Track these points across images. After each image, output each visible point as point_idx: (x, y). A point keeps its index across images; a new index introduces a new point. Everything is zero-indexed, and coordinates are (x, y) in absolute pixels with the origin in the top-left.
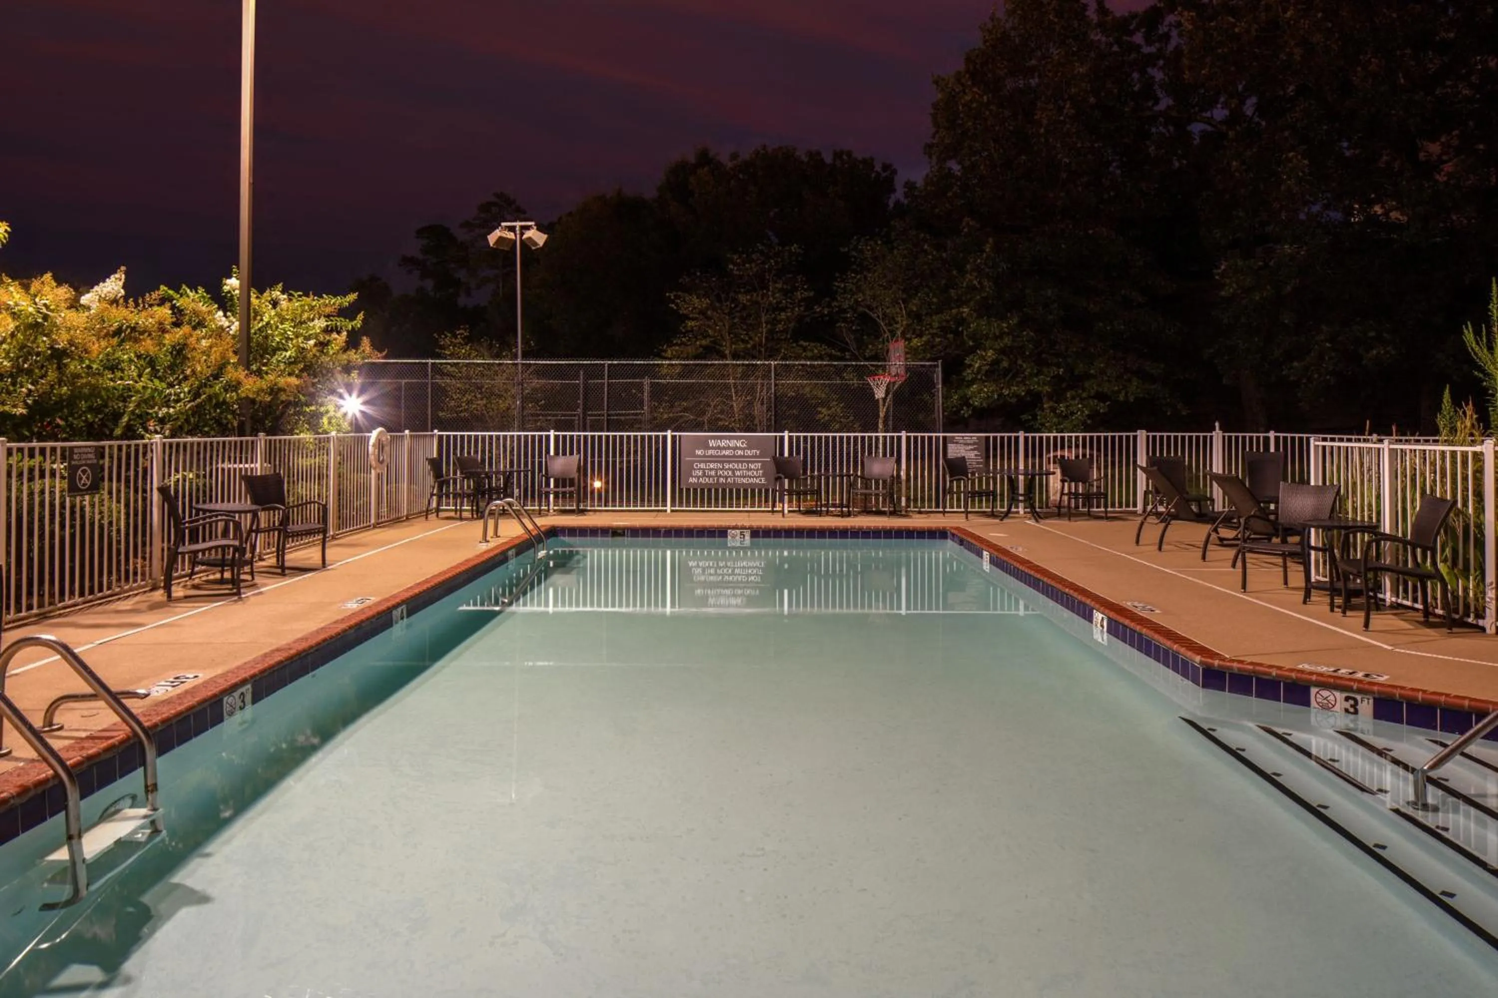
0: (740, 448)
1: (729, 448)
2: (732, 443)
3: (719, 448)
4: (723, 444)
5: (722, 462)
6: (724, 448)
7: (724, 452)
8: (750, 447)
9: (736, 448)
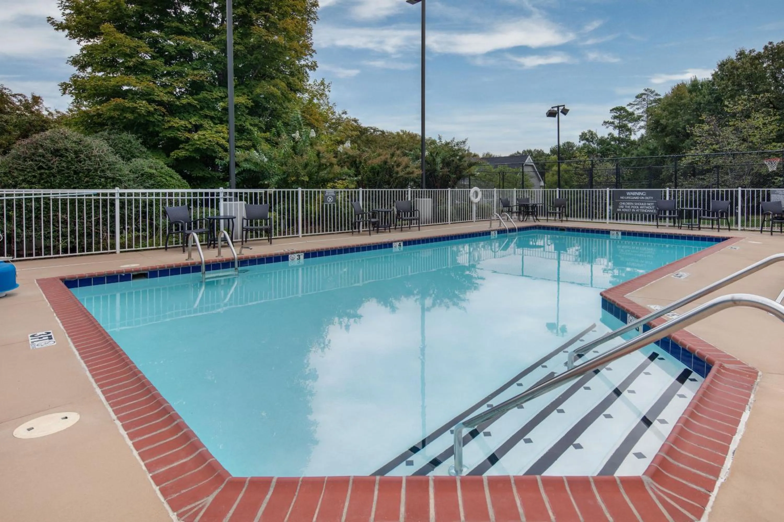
0: (643, 196)
1: (637, 196)
2: (639, 194)
3: (632, 196)
4: (634, 194)
5: (634, 202)
6: (634, 196)
7: (634, 198)
8: (648, 195)
9: (640, 196)
